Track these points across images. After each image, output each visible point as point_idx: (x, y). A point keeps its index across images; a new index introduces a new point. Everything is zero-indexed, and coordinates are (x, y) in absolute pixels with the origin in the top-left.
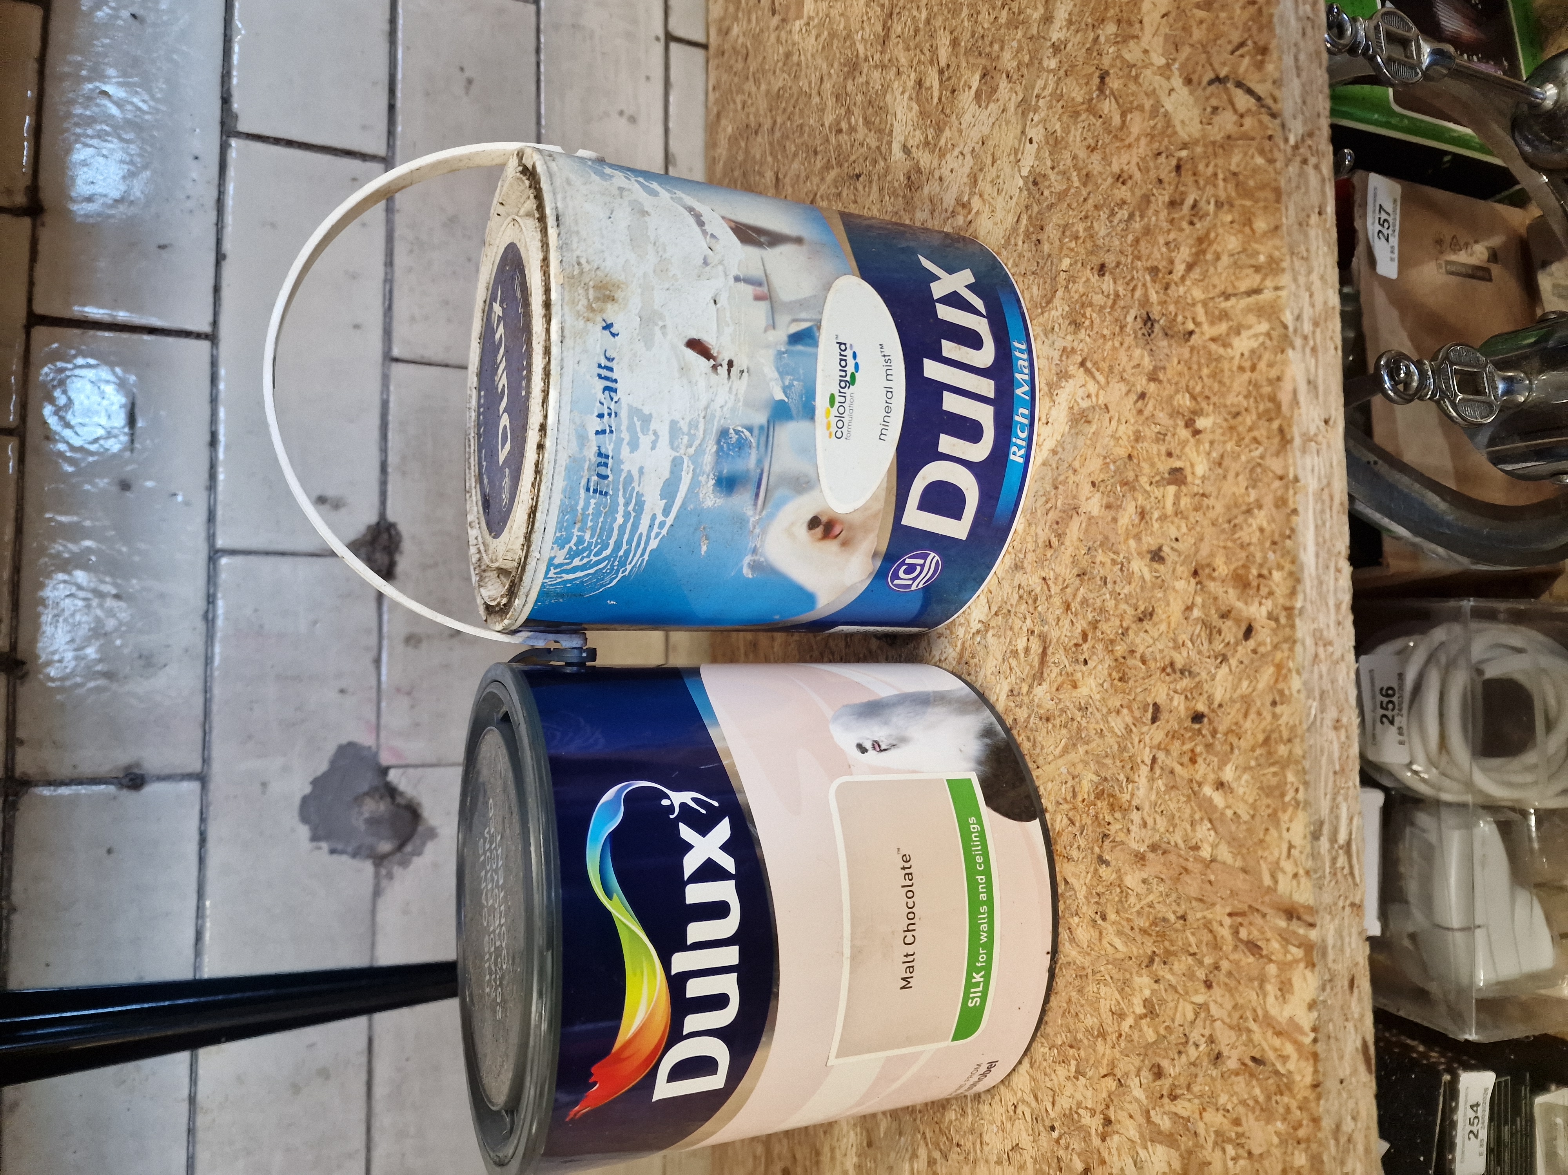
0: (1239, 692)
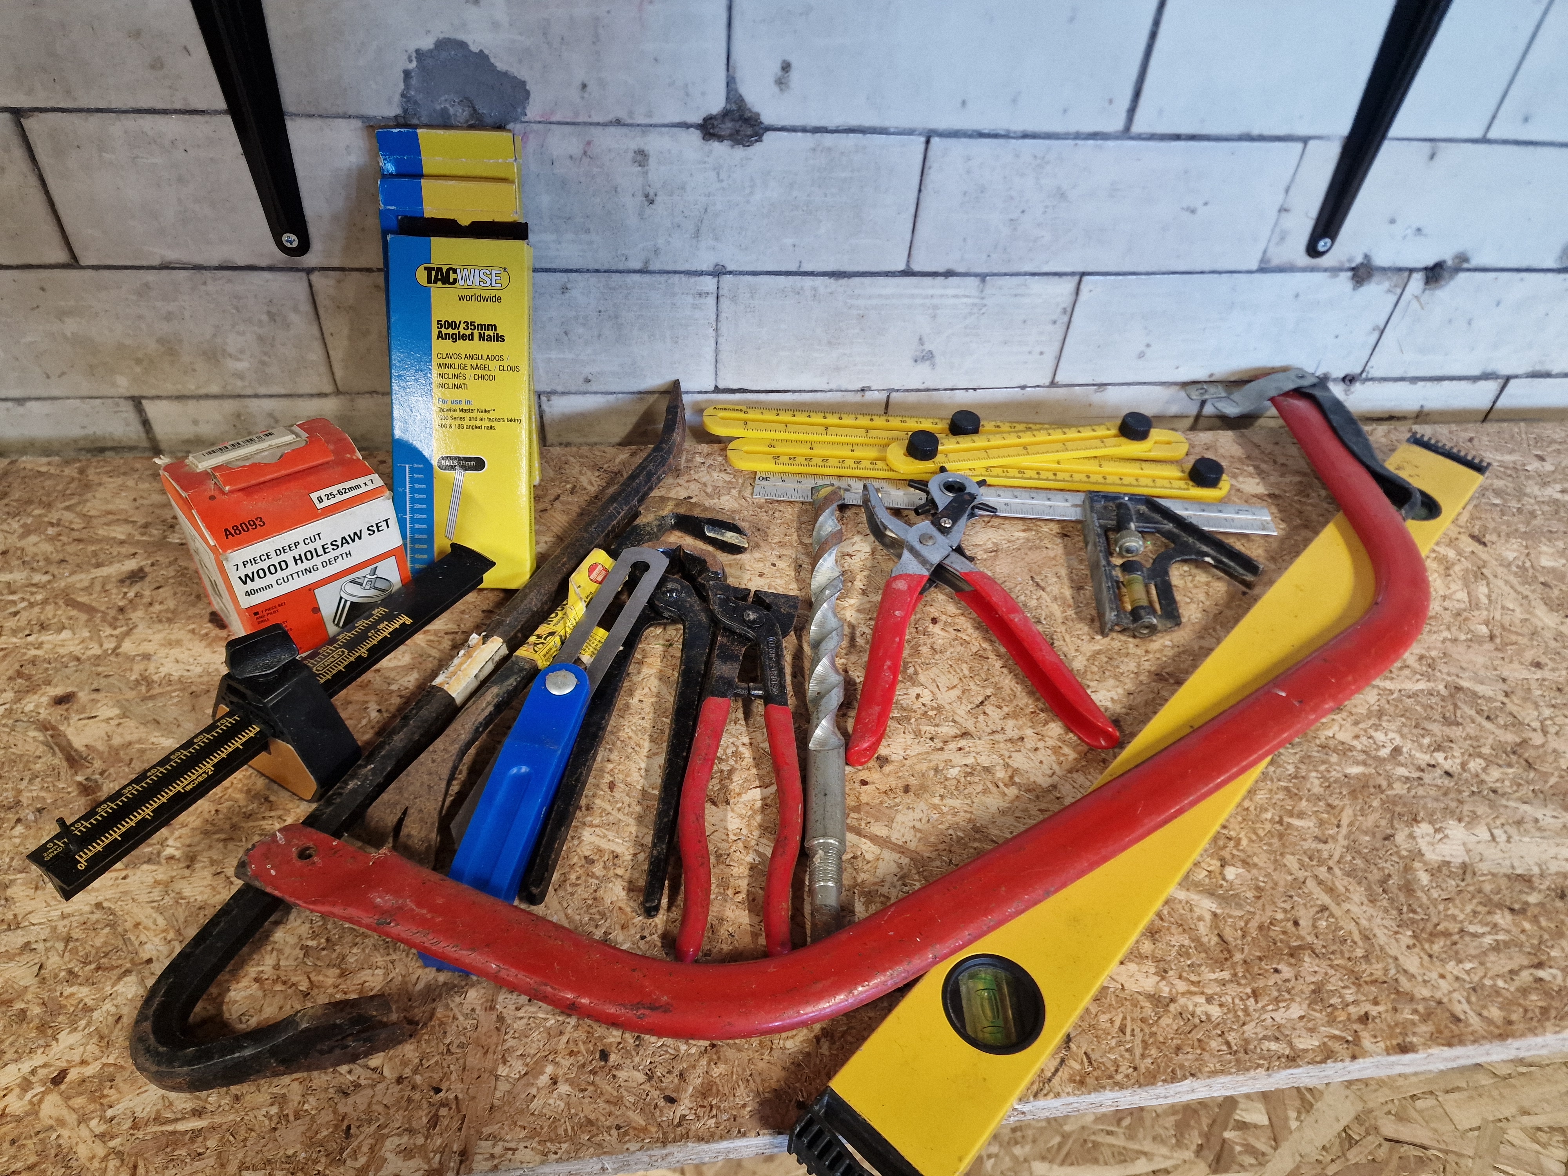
0: (625, 1094)
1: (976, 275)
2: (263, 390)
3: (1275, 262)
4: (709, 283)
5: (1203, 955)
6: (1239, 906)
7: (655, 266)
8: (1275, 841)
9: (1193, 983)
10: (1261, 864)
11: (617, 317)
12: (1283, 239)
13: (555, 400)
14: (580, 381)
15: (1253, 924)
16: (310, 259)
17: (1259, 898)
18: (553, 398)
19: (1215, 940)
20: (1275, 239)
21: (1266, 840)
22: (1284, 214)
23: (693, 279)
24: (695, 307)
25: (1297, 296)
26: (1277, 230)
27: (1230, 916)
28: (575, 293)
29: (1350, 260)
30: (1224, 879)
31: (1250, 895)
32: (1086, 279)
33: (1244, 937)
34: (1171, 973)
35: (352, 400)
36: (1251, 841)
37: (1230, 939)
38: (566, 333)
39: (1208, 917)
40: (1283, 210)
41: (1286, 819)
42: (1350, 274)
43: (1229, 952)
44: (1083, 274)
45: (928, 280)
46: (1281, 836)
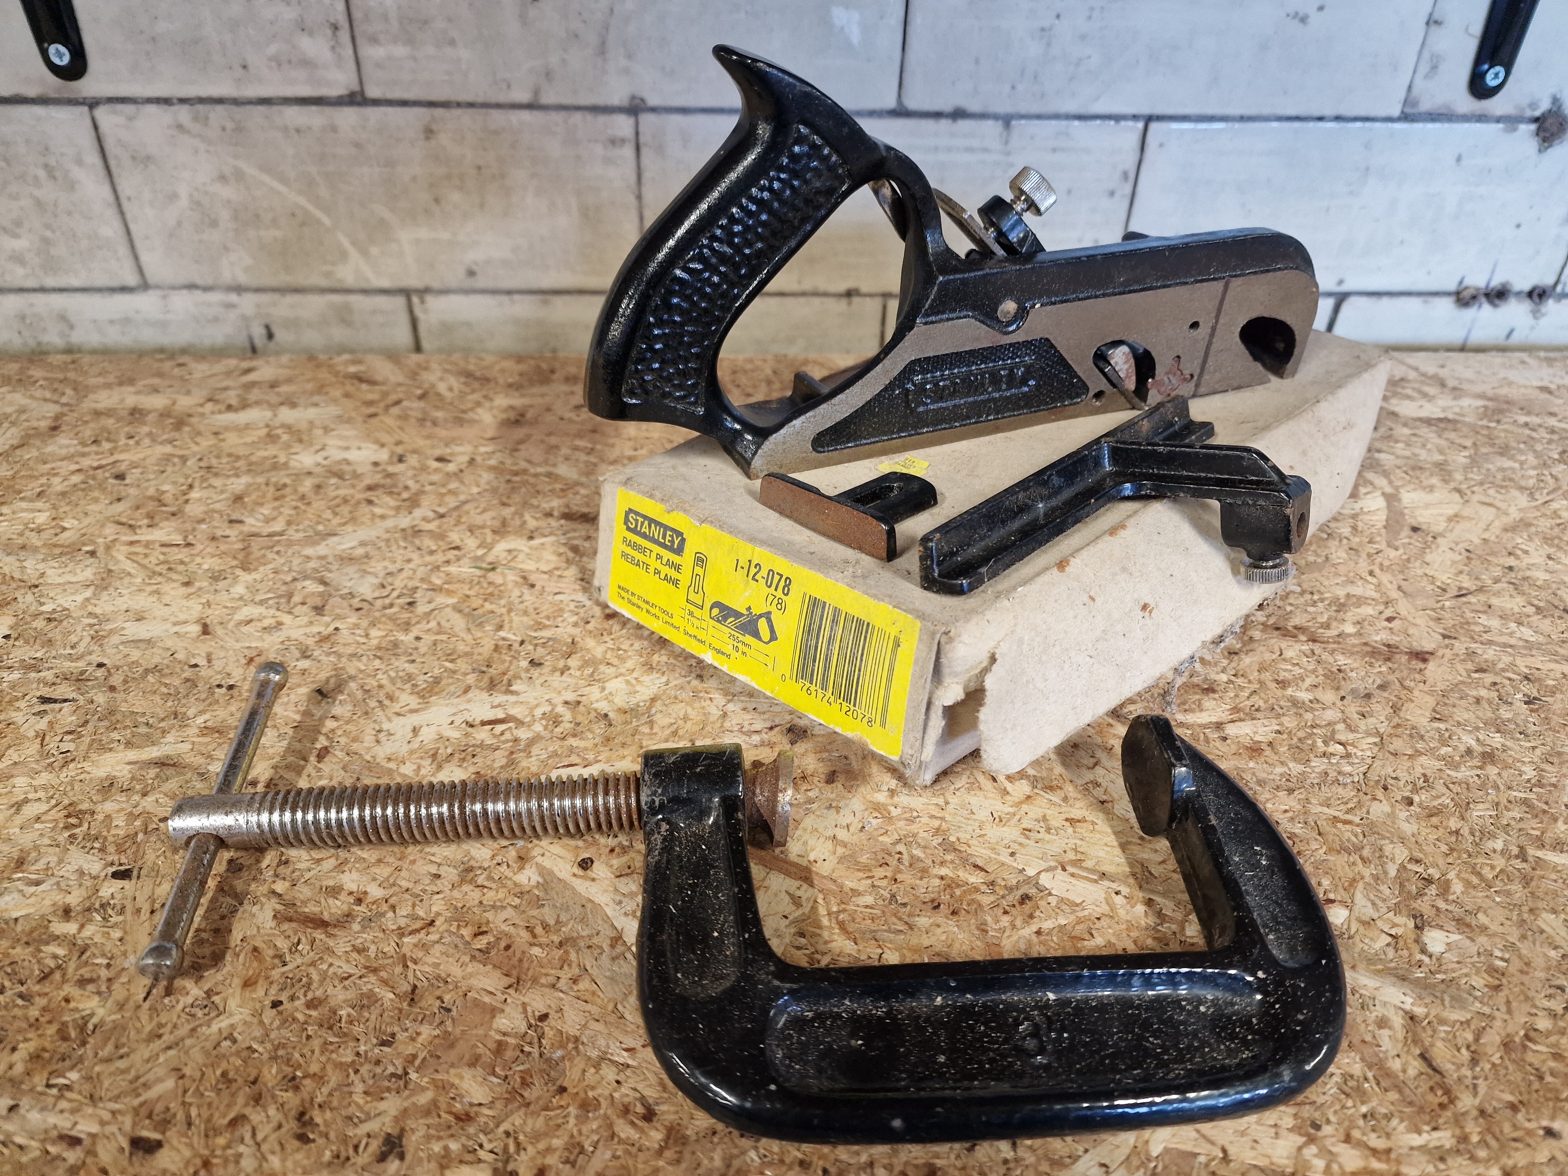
1: (995, 117)
2: (50, 282)
3: (1425, 106)
4: (623, 125)
5: (1393, 1096)
6: (1458, 1002)
7: (548, 98)
8: (1516, 887)
9: (1374, 1152)
10: (1494, 927)
11: (503, 176)
12: (1434, 68)
13: (432, 301)
14: (461, 273)
15: (1492, 1039)
16: (87, 86)
17: (1497, 988)
18: (430, 299)
19: (1415, 1066)
20: (1423, 69)
21: (1499, 885)
22: (1433, 28)
23: (602, 119)
24: (608, 161)
25: (1459, 159)
26: (1426, 55)
27: (1442, 1022)
28: (444, 139)
29: (1533, 106)
30: (1423, 951)
31: (1478, 982)
32: (1154, 126)
33: (1474, 1061)
34: (1327, 1130)
35: (164, 297)
36: (1468, 884)
37: (1448, 1067)
38: (437, 201)
39: (1398, 1021)
40: (1432, 22)
41: (1531, 851)
42: (1533, 127)
43: (1447, 1092)
44: (1149, 119)
45: (929, 124)
46: (1526, 881)
